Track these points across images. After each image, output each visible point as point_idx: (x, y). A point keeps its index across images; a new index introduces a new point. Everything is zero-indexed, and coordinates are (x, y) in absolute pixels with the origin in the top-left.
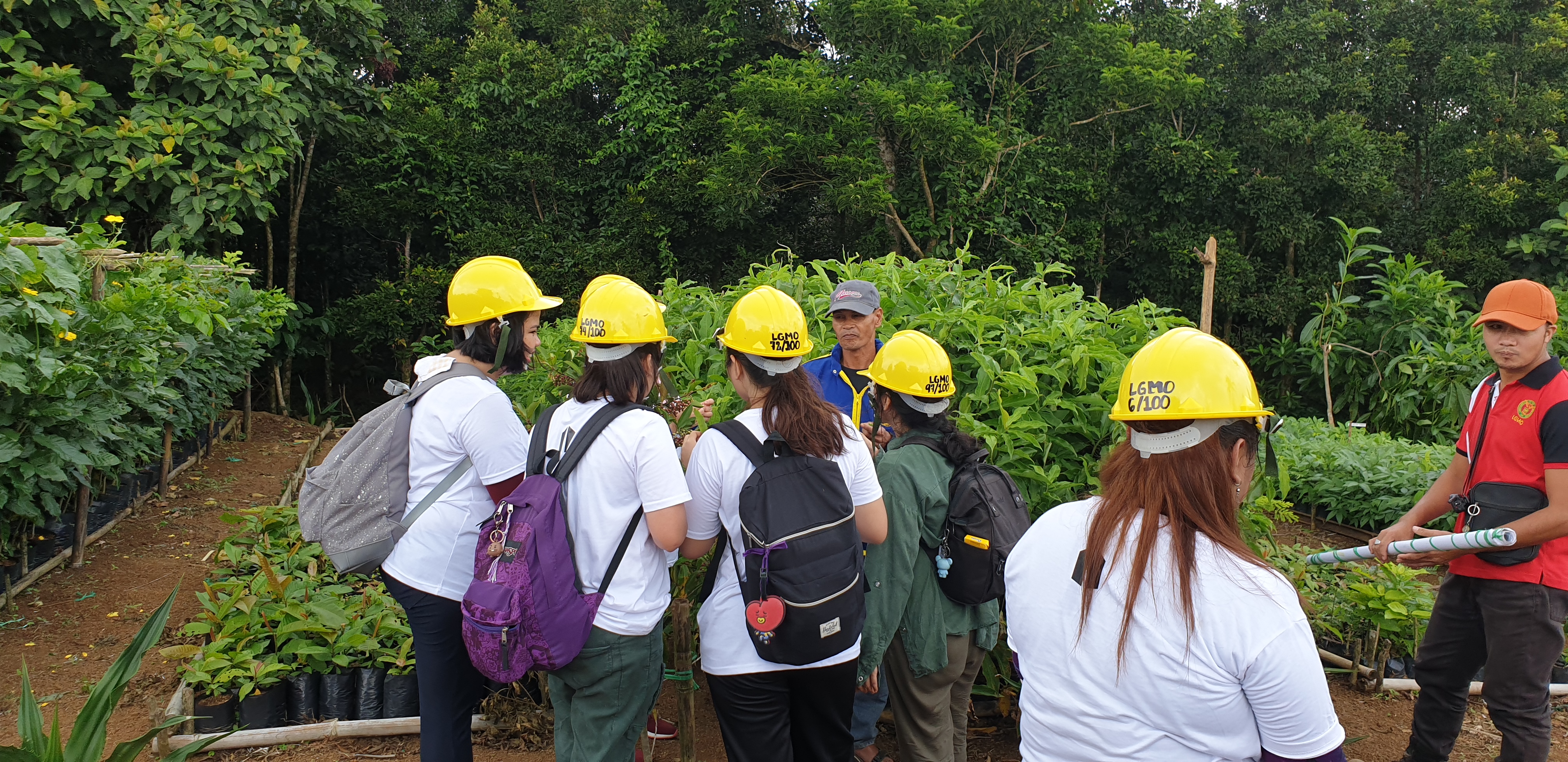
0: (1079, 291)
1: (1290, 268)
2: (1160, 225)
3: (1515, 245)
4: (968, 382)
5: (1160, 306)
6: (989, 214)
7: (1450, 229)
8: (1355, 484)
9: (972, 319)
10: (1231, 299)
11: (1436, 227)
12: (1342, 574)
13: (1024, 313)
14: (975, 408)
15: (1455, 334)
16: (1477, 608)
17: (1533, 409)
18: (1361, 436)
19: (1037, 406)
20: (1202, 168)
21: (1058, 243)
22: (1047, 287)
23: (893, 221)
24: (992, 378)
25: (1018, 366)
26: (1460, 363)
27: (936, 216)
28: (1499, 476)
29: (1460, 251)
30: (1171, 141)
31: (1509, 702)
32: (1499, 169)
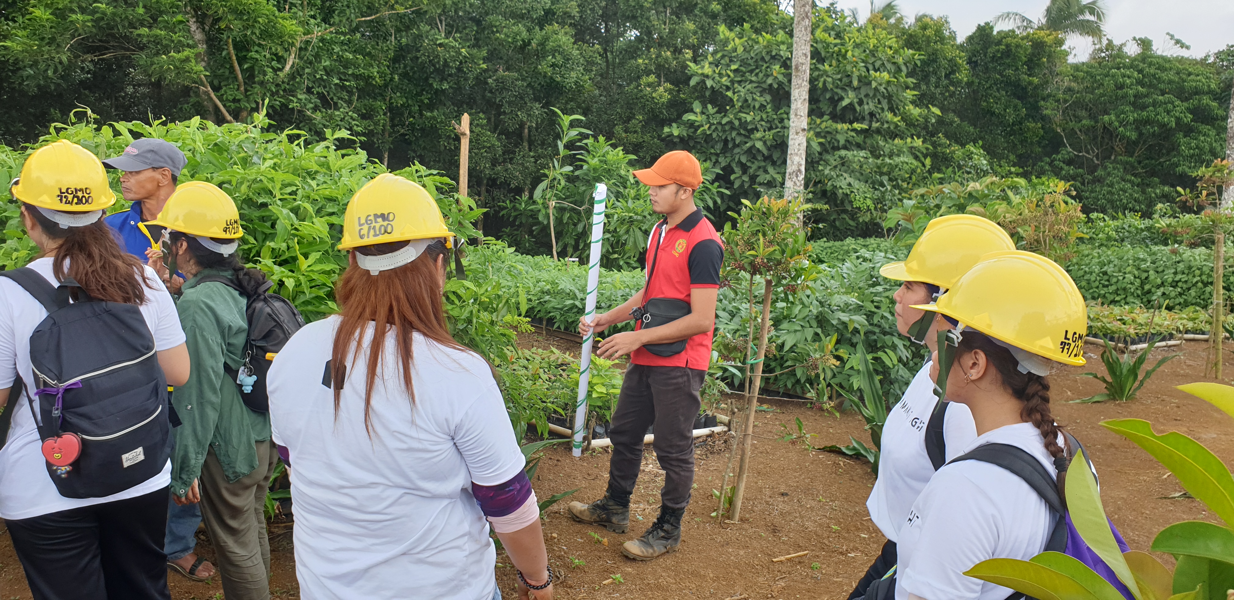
0: (363, 155)
1: (526, 144)
2: (431, 107)
3: (668, 130)
4: (268, 231)
5: (429, 168)
6: (293, 91)
7: (629, 119)
8: (571, 302)
9: (269, 176)
10: (485, 167)
11: (621, 117)
12: (564, 367)
13: (316, 172)
14: (275, 254)
15: (633, 193)
16: (648, 387)
17: (685, 245)
18: (576, 267)
19: (330, 251)
20: (461, 63)
21: (352, 118)
22: (335, 150)
23: (207, 93)
24: (289, 228)
25: (312, 217)
26: (636, 214)
27: (246, 90)
28: (663, 293)
29: (635, 135)
30: (437, 39)
31: (670, 450)
32: (658, 77)
